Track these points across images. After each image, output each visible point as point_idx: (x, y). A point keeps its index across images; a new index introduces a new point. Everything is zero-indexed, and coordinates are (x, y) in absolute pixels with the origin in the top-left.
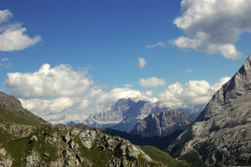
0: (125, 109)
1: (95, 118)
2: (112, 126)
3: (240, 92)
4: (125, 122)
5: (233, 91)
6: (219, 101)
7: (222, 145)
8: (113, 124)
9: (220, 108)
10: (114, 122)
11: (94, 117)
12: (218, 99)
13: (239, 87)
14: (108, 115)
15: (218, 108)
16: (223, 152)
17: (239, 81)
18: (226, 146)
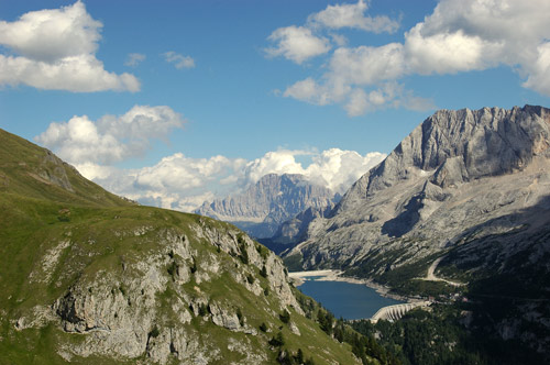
0: (275, 196)
1: (214, 209)
2: (245, 226)
3: (389, 182)
4: (270, 220)
5: (380, 180)
6: (359, 192)
7: (326, 246)
8: (248, 223)
9: (359, 201)
10: (251, 219)
11: (213, 206)
12: (360, 189)
13: (389, 174)
14: (240, 205)
15: (356, 201)
16: (324, 254)
17: (391, 165)
18: (329, 248)
